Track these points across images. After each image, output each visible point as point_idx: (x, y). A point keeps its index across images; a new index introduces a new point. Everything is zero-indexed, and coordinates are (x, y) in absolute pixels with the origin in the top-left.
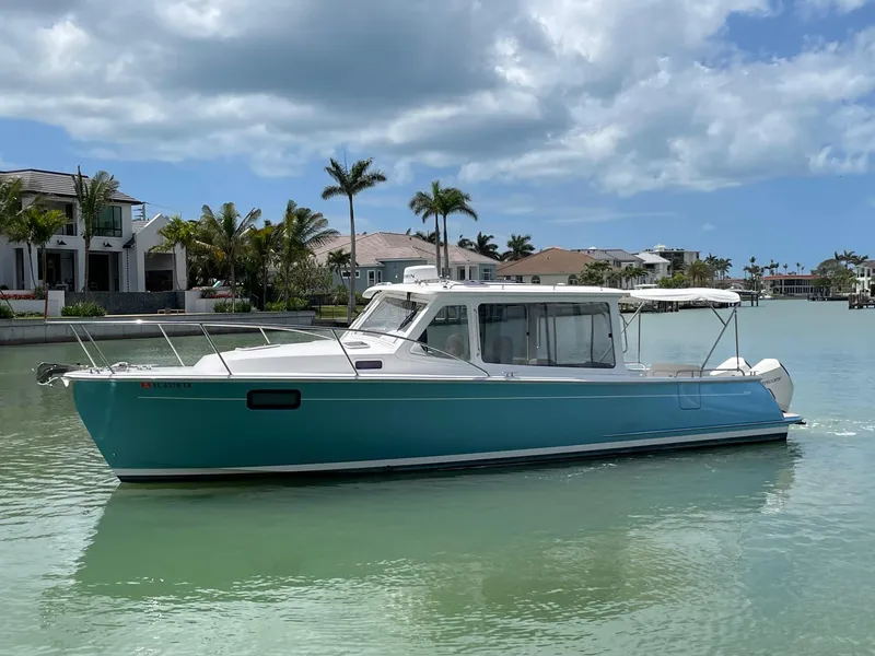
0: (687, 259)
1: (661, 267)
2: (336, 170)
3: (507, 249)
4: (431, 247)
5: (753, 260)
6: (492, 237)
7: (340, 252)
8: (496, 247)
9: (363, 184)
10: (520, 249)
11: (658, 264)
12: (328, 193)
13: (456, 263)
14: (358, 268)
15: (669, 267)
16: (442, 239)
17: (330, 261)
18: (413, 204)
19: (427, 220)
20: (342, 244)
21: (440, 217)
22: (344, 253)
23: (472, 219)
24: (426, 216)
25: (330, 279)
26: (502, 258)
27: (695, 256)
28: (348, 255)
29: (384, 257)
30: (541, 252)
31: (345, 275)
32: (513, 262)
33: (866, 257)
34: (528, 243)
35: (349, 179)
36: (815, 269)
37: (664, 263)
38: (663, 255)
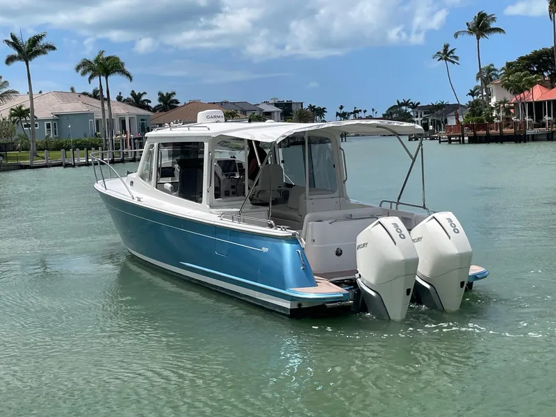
0: (294, 108)
1: (276, 114)
2: (15, 43)
3: (158, 103)
4: (97, 103)
5: (341, 108)
6: (145, 93)
7: (20, 107)
8: (150, 102)
9: (37, 53)
10: (168, 103)
11: (274, 112)
12: (10, 60)
13: (117, 115)
14: (37, 120)
15: (281, 114)
16: (106, 96)
17: (12, 115)
18: (78, 68)
19: (92, 81)
20: (22, 101)
21: (103, 78)
22: (23, 108)
23: (128, 80)
24: (91, 78)
25: (14, 130)
26: (154, 110)
27: (300, 105)
28: (28, 110)
29: (57, 111)
30: (185, 104)
31: (26, 126)
32: (164, 113)
33: (419, 103)
34: (174, 98)
35: (26, 50)
36: (385, 113)
37: (278, 111)
38: (277, 105)
